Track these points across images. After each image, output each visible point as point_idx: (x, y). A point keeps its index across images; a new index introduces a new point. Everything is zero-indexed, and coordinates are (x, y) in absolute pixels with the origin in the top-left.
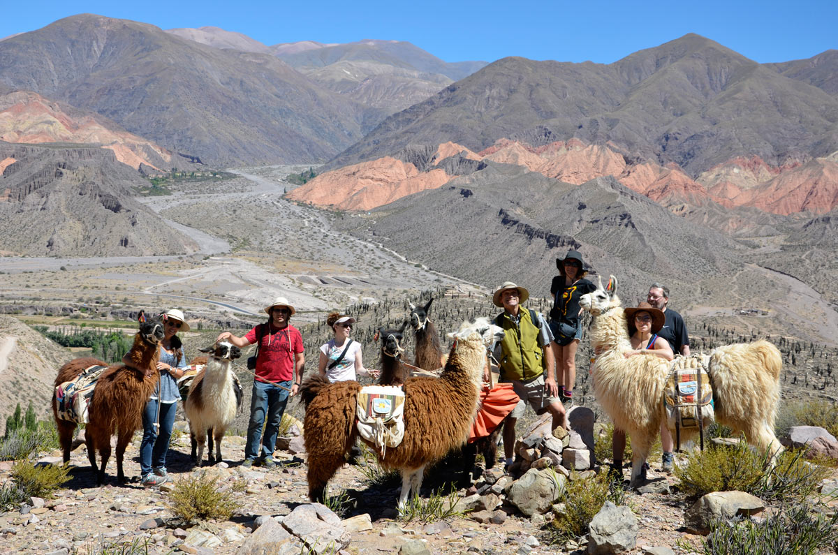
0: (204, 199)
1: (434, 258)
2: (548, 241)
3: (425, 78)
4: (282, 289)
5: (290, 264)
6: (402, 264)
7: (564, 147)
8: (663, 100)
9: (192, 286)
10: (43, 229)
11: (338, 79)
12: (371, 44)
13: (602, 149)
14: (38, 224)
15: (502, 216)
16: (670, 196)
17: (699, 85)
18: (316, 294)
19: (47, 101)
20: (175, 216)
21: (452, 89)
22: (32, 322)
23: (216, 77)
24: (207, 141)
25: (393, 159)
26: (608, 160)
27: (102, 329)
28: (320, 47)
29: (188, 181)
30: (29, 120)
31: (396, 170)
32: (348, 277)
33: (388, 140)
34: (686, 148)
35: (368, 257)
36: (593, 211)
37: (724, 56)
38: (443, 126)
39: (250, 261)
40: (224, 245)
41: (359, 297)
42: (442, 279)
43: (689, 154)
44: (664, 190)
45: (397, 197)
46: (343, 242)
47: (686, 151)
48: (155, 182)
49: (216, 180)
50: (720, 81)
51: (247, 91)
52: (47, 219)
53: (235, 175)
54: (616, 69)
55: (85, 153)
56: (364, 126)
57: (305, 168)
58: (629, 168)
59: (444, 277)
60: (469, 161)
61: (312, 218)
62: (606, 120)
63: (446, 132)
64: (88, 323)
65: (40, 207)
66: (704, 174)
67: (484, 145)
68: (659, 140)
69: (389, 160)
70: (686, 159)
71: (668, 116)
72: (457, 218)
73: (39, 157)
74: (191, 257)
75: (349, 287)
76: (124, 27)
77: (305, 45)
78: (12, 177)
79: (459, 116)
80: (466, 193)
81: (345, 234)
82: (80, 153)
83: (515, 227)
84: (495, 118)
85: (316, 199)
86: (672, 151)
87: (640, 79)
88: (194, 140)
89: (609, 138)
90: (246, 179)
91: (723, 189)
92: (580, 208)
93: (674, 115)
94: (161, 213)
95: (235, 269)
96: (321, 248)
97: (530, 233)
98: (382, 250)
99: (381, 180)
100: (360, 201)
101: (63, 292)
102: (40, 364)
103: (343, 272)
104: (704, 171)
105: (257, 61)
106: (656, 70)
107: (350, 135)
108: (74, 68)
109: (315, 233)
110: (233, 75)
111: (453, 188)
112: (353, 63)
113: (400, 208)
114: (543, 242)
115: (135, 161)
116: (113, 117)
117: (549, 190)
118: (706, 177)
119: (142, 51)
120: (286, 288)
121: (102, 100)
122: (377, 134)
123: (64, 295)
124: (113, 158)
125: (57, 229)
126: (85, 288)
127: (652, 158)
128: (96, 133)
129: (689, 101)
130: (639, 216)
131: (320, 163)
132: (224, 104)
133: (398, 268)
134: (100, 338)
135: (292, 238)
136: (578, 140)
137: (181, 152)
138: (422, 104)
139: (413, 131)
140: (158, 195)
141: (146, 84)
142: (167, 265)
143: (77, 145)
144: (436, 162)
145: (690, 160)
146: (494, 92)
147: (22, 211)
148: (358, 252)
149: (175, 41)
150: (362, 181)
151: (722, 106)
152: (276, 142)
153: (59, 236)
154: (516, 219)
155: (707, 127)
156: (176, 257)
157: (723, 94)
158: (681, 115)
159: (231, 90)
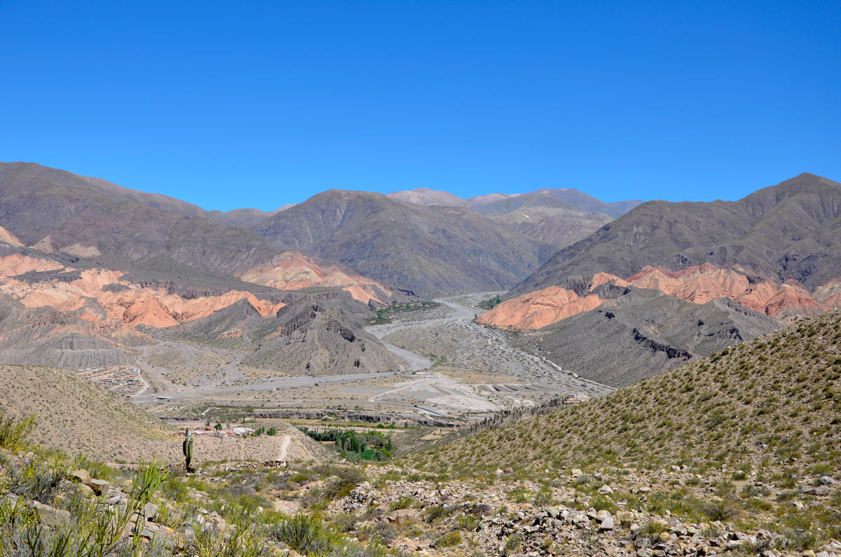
0: (415, 326)
1: (583, 368)
2: (668, 353)
3: (589, 218)
4: (466, 395)
5: (474, 376)
6: (558, 373)
7: (698, 271)
8: (783, 228)
9: (402, 396)
10: (303, 356)
11: (520, 222)
12: (546, 192)
13: (728, 272)
14: (300, 352)
15: (635, 334)
16: (786, 308)
17: (814, 214)
18: (490, 399)
19: (305, 257)
20: (393, 340)
21: (606, 228)
22: (298, 424)
23: (425, 228)
24: (418, 278)
25: (558, 288)
26: (734, 280)
27: (342, 428)
28: (505, 198)
29: (404, 310)
30: (292, 272)
31: (560, 296)
32: (515, 385)
33: (557, 270)
34: (803, 267)
35: (532, 369)
36: (710, 327)
37: (835, 190)
38: (599, 259)
39: (445, 374)
40: (427, 362)
41: (521, 400)
42: (587, 384)
43: (806, 272)
44: (781, 304)
45: (561, 318)
46: (516, 356)
47: (804, 269)
48: (380, 313)
49: (425, 309)
50: (833, 210)
51: (449, 238)
52: (306, 348)
53: (439, 304)
54: (742, 205)
55: (331, 296)
56: (540, 259)
57: (493, 295)
58: (752, 286)
59: (589, 383)
60: (617, 287)
61: (494, 338)
62: (733, 247)
63: (602, 263)
64: (333, 424)
65: (301, 340)
66: (820, 288)
67: (633, 271)
68: (780, 261)
69: (554, 289)
70: (804, 277)
71: (787, 241)
72: (603, 336)
73: (300, 302)
74: (403, 373)
75: (515, 393)
76: (359, 196)
77: (494, 196)
78: (283, 317)
79: (613, 250)
80: (610, 316)
81: (518, 350)
82: (327, 296)
83: (644, 342)
84: (642, 250)
85: (500, 322)
86: (792, 270)
87: (763, 211)
88: (409, 278)
89: (736, 261)
90: (448, 307)
91: (837, 300)
92: (699, 325)
93: (793, 240)
94: (383, 339)
95: (433, 382)
96: (498, 362)
97: (655, 347)
98: (545, 362)
99: (549, 305)
100: (532, 322)
101: (316, 402)
102: (304, 453)
103: (512, 382)
104: (820, 285)
105: (456, 213)
106: (777, 204)
107: (529, 266)
108: (323, 229)
109: (495, 350)
110: (438, 226)
111: (601, 311)
112: (530, 209)
113: (561, 328)
114: (664, 354)
115: (366, 298)
116: (351, 265)
117: (679, 309)
118: (821, 291)
119: (371, 213)
120: (468, 395)
121: (343, 252)
122: (549, 266)
123: (317, 405)
124: (350, 298)
125: (312, 355)
126: (331, 398)
127: (774, 276)
128: (339, 279)
129: (805, 228)
130: (746, 330)
131: (505, 290)
132: (431, 249)
133: (555, 377)
134: (340, 435)
135: (478, 354)
136: (710, 264)
137: (399, 288)
138: (583, 241)
139: (576, 264)
140: (382, 324)
141: (375, 238)
142: (386, 379)
143: (326, 289)
144: (592, 288)
145: (807, 277)
146: (641, 229)
147: (290, 343)
148: (526, 364)
149: (394, 203)
150: (534, 306)
151: (835, 231)
152: (471, 276)
153: (314, 361)
154: (644, 336)
155: (821, 249)
156: (393, 373)
157: (835, 221)
158: (799, 239)
159: (437, 238)
